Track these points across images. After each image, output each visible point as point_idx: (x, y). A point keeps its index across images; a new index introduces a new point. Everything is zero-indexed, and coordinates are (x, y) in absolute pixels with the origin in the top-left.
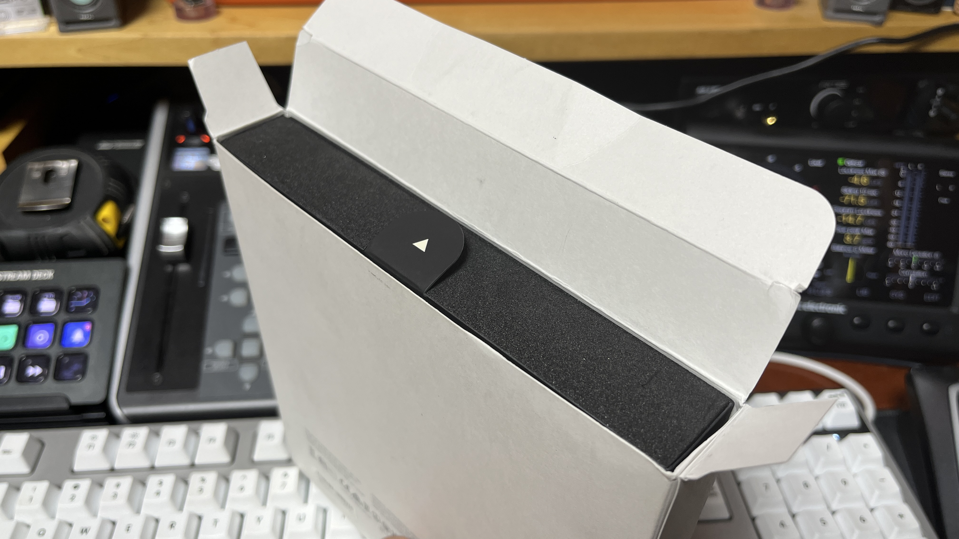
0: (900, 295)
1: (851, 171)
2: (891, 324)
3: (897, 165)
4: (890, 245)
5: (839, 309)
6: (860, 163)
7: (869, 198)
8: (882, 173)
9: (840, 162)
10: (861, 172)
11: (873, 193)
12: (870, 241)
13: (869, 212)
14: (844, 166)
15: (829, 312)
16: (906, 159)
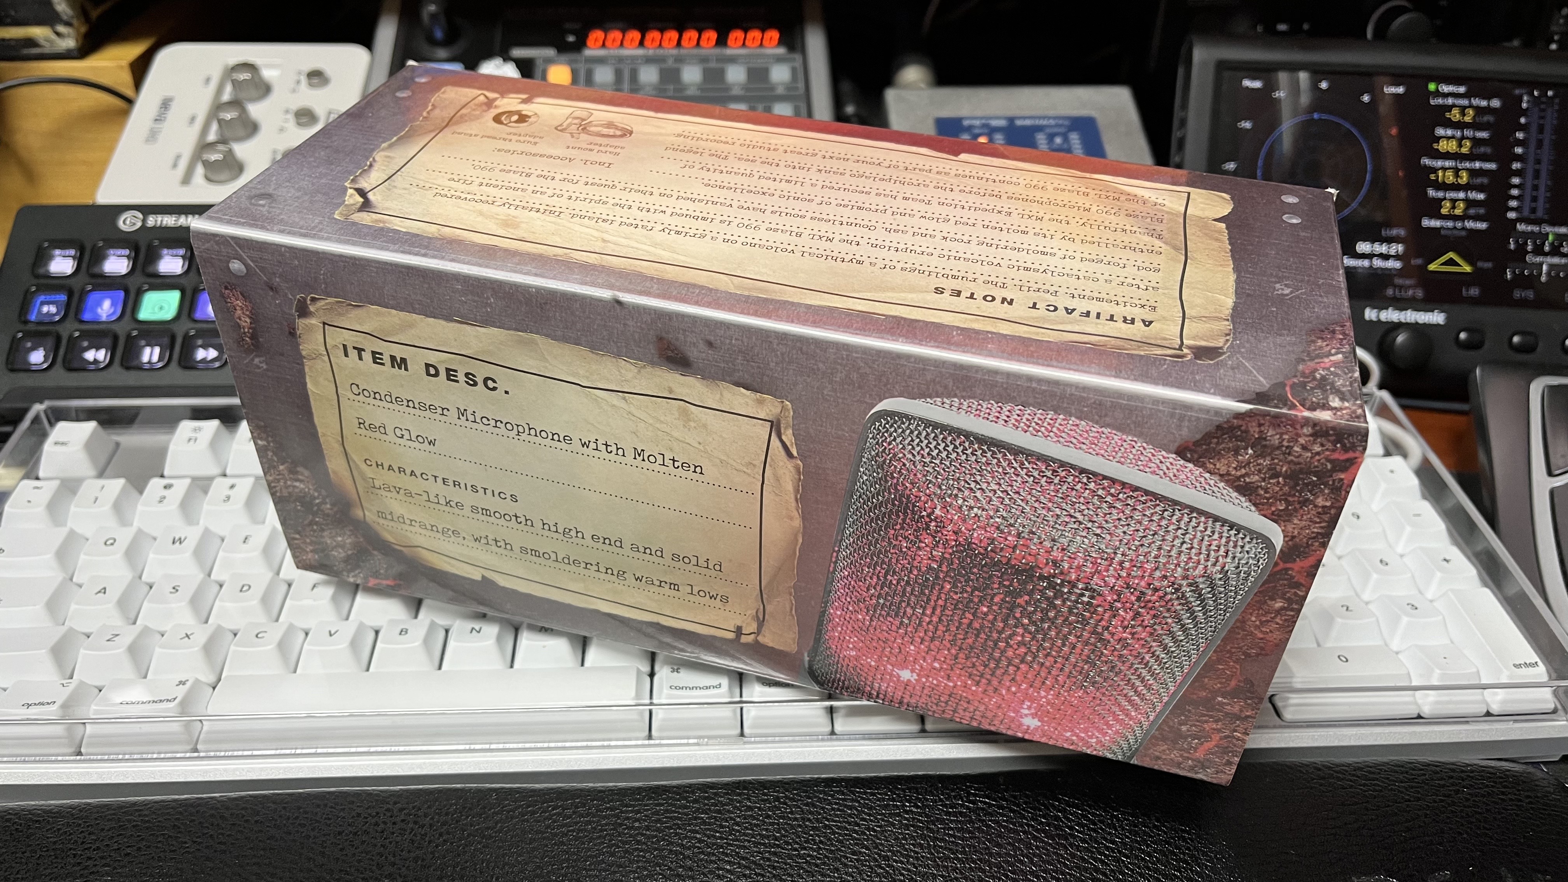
0: (1530, 294)
1: (1450, 101)
2: (1516, 339)
3: (1517, 92)
4: (1512, 215)
5: (1437, 318)
6: (1462, 90)
7: (1476, 142)
8: (1496, 103)
9: (1432, 87)
10: (1464, 102)
11: (1483, 135)
12: (1482, 211)
13: (1477, 165)
14: (1437, 94)
15: (1420, 322)
16: (1529, 84)
